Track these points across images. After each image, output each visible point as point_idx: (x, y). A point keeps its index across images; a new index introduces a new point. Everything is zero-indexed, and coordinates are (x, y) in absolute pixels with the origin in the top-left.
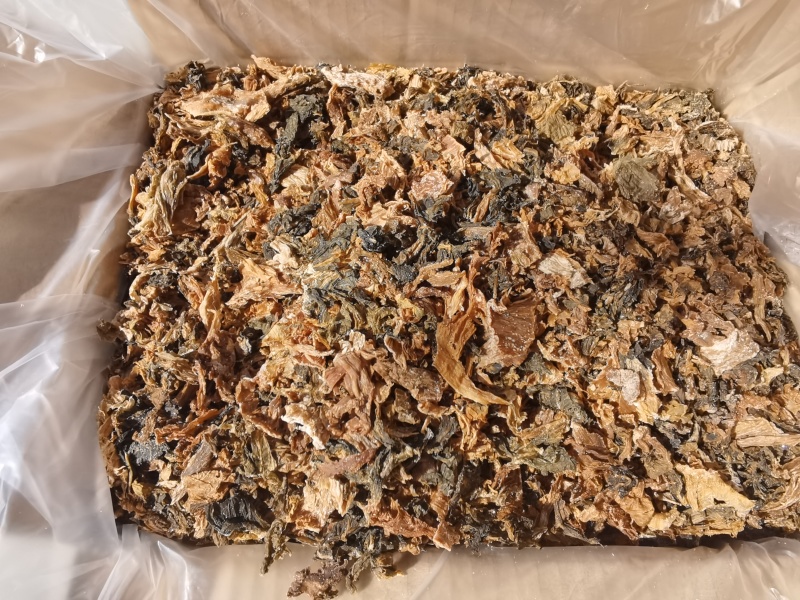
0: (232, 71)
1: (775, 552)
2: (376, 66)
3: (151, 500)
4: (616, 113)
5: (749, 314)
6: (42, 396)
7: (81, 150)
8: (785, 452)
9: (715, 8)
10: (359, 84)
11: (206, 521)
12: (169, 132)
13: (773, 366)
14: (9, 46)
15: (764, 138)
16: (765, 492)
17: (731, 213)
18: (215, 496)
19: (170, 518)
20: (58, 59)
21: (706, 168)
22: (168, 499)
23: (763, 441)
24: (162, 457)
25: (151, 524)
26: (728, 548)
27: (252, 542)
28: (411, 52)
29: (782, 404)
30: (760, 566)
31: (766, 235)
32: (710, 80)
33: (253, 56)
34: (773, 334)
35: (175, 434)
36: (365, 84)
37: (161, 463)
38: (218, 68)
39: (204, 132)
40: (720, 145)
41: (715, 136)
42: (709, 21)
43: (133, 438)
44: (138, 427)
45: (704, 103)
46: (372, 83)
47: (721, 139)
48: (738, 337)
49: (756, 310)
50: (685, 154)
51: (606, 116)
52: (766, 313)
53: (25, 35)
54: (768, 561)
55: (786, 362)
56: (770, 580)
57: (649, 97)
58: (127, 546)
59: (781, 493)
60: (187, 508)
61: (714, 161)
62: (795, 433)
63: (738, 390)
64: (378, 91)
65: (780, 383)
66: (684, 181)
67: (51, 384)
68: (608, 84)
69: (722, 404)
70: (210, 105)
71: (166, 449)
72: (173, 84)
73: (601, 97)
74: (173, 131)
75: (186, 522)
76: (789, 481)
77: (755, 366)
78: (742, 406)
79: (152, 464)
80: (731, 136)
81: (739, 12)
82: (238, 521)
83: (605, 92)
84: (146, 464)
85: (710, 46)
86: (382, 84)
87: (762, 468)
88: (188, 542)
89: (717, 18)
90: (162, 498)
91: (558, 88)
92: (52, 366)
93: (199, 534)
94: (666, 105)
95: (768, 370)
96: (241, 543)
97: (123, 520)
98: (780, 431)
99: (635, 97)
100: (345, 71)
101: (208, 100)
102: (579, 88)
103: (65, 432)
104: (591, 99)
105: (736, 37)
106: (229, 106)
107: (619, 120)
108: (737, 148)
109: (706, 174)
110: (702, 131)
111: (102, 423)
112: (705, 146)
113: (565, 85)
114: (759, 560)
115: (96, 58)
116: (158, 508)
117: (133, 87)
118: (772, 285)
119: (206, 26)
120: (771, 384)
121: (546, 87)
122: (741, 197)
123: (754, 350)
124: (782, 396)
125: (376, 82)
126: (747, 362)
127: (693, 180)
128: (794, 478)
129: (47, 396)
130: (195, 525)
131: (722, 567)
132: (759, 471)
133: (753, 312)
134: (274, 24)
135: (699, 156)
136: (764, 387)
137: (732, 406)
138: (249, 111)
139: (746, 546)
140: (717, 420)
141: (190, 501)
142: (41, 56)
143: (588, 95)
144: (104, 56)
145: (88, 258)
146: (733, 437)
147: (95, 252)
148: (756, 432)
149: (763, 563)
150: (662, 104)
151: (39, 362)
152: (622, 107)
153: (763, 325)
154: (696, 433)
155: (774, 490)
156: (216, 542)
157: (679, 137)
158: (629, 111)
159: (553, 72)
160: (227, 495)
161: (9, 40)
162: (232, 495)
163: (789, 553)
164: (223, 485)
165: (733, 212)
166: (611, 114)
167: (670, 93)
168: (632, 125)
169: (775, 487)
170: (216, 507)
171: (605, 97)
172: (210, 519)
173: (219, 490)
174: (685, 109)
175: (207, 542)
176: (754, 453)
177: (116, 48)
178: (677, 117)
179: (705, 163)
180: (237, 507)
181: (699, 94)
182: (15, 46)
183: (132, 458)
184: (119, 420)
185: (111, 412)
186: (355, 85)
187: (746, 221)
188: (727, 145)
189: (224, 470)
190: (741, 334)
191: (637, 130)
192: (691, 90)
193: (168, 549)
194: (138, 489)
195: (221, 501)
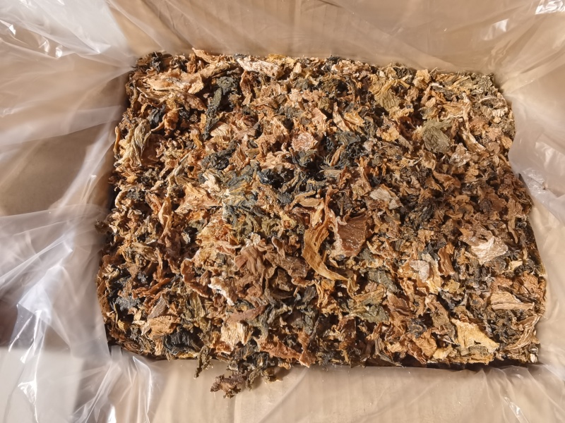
0: (180, 58)
1: (510, 375)
2: (272, 56)
3: (129, 332)
4: (428, 89)
5: (504, 226)
6: (63, 268)
7: (83, 111)
8: (521, 313)
9: (490, 30)
10: (261, 70)
11: (162, 346)
12: (140, 100)
13: (517, 259)
14: (40, 47)
15: (522, 112)
16: (507, 338)
17: (498, 159)
18: (168, 331)
19: (140, 343)
20: (71, 55)
21: (484, 129)
22: (139, 331)
23: (507, 306)
24: (136, 307)
25: (129, 346)
26: (482, 371)
27: (190, 358)
28: (295, 47)
29: (521, 283)
30: (500, 383)
31: (520, 175)
32: (491, 68)
33: (193, 49)
34: (519, 239)
35: (144, 293)
36: (265, 70)
37: (135, 310)
38: (170, 56)
39: (161, 100)
40: (494, 113)
41: (492, 106)
42: (486, 39)
43: (118, 294)
44: (121, 288)
45: (487, 83)
46: (270, 69)
47: (496, 109)
48: (495, 241)
49: (509, 223)
50: (470, 119)
51: (421, 91)
52: (516, 225)
53: (49, 40)
54: (506, 381)
55: (525, 257)
56: (505, 392)
57: (452, 77)
58: (115, 359)
59: (517, 339)
60: (151, 337)
61: (490, 124)
62: (528, 302)
63: (494, 274)
64: (273, 75)
65: (521, 271)
66: (468, 138)
67: (68, 261)
68: (424, 69)
69: (482, 283)
70: (166, 83)
71: (139, 301)
72: (142, 66)
73: (419, 78)
74: (142, 99)
75: (150, 346)
76: (523, 332)
77: (505, 260)
78: (496, 284)
79: (130, 310)
80: (503, 106)
81: (505, 34)
82: (181, 346)
83: (423, 74)
84: (126, 310)
85: (488, 51)
86: (276, 69)
87: (506, 323)
88: (151, 357)
89: (491, 37)
90: (136, 331)
91: (392, 71)
92: (69, 250)
93: (158, 352)
94: (462, 84)
95: (513, 262)
96: (183, 359)
97: (112, 343)
98: (519, 301)
99: (443, 78)
100: (252, 60)
101: (164, 80)
102: (406, 72)
103: (77, 290)
104: (413, 79)
105: (506, 46)
106: (178, 84)
107: (430, 93)
108: (507, 114)
109: (484, 132)
110: (483, 103)
111: (99, 285)
112: (485, 114)
113: (396, 70)
114: (500, 380)
115: (94, 53)
116: (133, 337)
117: (116, 68)
118: (520, 207)
119: (163, 30)
120: (515, 271)
121: (383, 71)
122: (506, 147)
123: (505, 250)
124: (522, 278)
125: (272, 68)
126: (500, 257)
127: (475, 136)
128: (526, 330)
129: (66, 268)
130: (155, 348)
131: (477, 384)
132: (504, 325)
133: (507, 225)
134: (207, 30)
135: (480, 121)
136: (510, 273)
137: (489, 284)
138: (190, 87)
139: (493, 370)
140: (479, 293)
141: (153, 333)
142: (59, 54)
143: (411, 76)
144: (99, 52)
145: (90, 181)
146: (489, 303)
147: (94, 177)
148: (504, 301)
149: (502, 382)
150: (460, 83)
151: (60, 247)
152: (433, 84)
153: (513, 232)
154: (465, 300)
155: (512, 337)
156: (168, 358)
157: (468, 108)
158: (437, 87)
159: (387, 61)
160: (175, 331)
161: (39, 43)
162: (178, 331)
163: (519, 375)
164: (172, 325)
165: (500, 158)
166: (425, 90)
167: (466, 75)
168: (438, 98)
169: (513, 335)
170: (168, 337)
171: (422, 78)
172: (164, 345)
173: (170, 328)
174: (475, 86)
175: (163, 358)
176: (502, 314)
177: (107, 46)
178: (468, 92)
179: (484, 125)
180: (181, 338)
181: (484, 76)
182: (43, 47)
183: (118, 306)
184: (110, 283)
185: (105, 278)
186: (259, 70)
187: (508, 163)
188: (500, 112)
189: (173, 316)
190: (497, 239)
191: (441, 102)
192: (479, 74)
193: (139, 361)
194: (121, 325)
195: (171, 334)
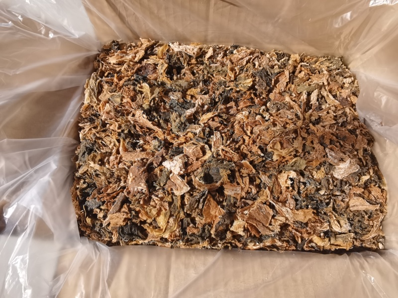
0: (131, 45)
1: (365, 256)
2: (193, 44)
3: (94, 226)
4: (299, 66)
5: (356, 153)
6: (50, 179)
7: (66, 77)
8: (371, 213)
9: (339, 20)
10: (186, 50)
11: (118, 235)
13: (365, 175)
14: (39, 31)
15: (363, 77)
16: (362, 230)
17: (349, 110)
18: (122, 224)
19: (102, 233)
20: (58, 37)
21: (338, 90)
22: (101, 225)
23: (361, 208)
24: (99, 207)
25: (93, 237)
26: (345, 254)
27: (136, 244)
28: (209, 38)
29: (370, 192)
30: (359, 262)
31: (364, 120)
32: (341, 52)
33: (140, 39)
34: (366, 162)
35: (105, 198)
36: (188, 50)
37: (98, 210)
38: (125, 43)
39: (118, 69)
40: (345, 80)
41: (343, 76)
42: (337, 26)
43: (87, 199)
44: (88, 195)
45: (339, 62)
46: (191, 50)
47: (345, 78)
48: (350, 162)
49: (359, 151)
50: (329, 84)
51: (295, 67)
52: (364, 153)
53: (45, 26)
54: (363, 260)
55: (371, 174)
56: (362, 268)
57: (315, 59)
58: (83, 244)
59: (369, 231)
60: (110, 228)
61: (342, 88)
62: (375, 204)
63: (350, 185)
64: (194, 53)
65: (369, 183)
66: (328, 96)
67: (54, 175)
68: (296, 54)
69: (343, 192)
71: (101, 203)
72: (106, 50)
73: (293, 59)
74: (105, 68)
75: (109, 235)
76: (373, 226)
77: (358, 175)
78: (352, 192)
79: (94, 210)
80: (350, 77)
81: (350, 22)
82: (131, 236)
83: (295, 57)
84: (92, 210)
85: (339, 37)
86: (196, 50)
87: (360, 220)
88: (109, 244)
89: (340, 25)
90: (98, 225)
91: (274, 55)
92: (54, 167)
93: (114, 240)
94: (322, 63)
95: (363, 177)
96: (132, 245)
97: (82, 234)
98: (368, 204)
99: (308, 59)
100: (180, 45)
102: (283, 55)
103: (59, 195)
104: (288, 60)
105: (350, 33)
107: (301, 69)
108: (353, 82)
109: (338, 93)
110: (337, 74)
111: (72, 194)
112: (338, 81)
113: (277, 54)
114: (359, 259)
115: (73, 37)
116: (97, 229)
117: (88, 50)
118: (366, 141)
119: (121, 25)
120: (365, 183)
121: (269, 54)
122: (354, 103)
123: (357, 168)
124: (370, 188)
125: (193, 50)
126: (354, 173)
127: (332, 95)
128: (375, 225)
129: (52, 179)
130: (113, 236)
131: (342, 262)
132: (359, 221)
133: (358, 153)
134: (151, 26)
135: (335, 85)
136: (362, 184)
137: (347, 192)
139: (353, 254)
140: (340, 198)
141: (111, 225)
142: (51, 35)
143: (287, 58)
144: (77, 36)
145: (69, 122)
146: (348, 206)
147: (72, 120)
148: (358, 204)
149: (360, 261)
150: (320, 63)
151: (48, 165)
152: (303, 63)
153: (362, 158)
154: (332, 204)
155: (365, 230)
156: (121, 244)
157: (326, 76)
158: (305, 65)
159: (271, 47)
160: (127, 224)
161: (38, 28)
162: (129, 224)
163: (372, 257)
164: (125, 219)
165: (350, 110)
166: (297, 67)
167: (324, 57)
168: (306, 71)
169: (366, 228)
170: (122, 228)
171: (295, 59)
172: (119, 234)
173: (124, 221)
174: (330, 65)
175: (118, 243)
176: (357, 213)
177: (83, 33)
178: (326, 68)
179: (338, 88)
180: (131, 229)
181: (337, 58)
182: (41, 31)
183: (86, 207)
184: (80, 192)
185: (77, 189)
186: (184, 50)
187: (356, 113)
188: (349, 80)
189: (126, 213)
190: (352, 161)
191: (308, 74)
192: (333, 56)
193: (101, 245)
194: (88, 220)
195: (124, 226)
